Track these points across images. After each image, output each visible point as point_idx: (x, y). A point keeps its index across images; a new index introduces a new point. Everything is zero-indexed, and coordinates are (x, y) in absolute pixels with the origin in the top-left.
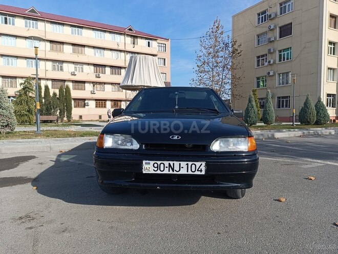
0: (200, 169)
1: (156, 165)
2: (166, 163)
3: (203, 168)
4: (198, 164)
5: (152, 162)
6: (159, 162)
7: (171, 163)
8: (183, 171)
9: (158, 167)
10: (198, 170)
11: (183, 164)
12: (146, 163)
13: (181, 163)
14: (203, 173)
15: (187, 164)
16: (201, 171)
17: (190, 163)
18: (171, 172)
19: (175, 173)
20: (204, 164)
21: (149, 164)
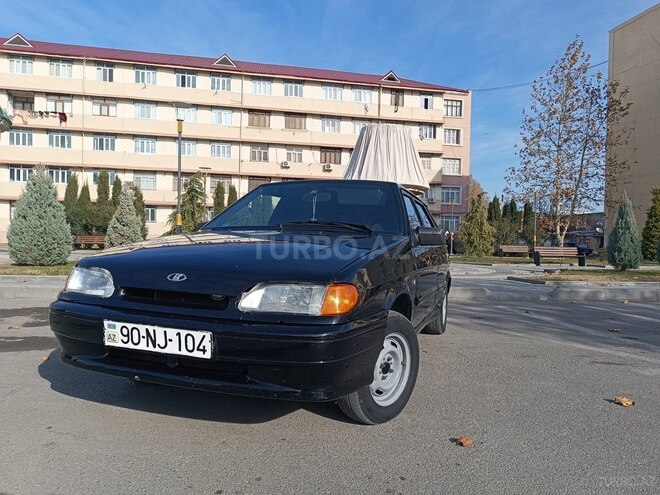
0: (201, 347)
1: (125, 331)
2: (142, 328)
3: (208, 344)
4: (198, 335)
5: (119, 325)
6: (130, 326)
7: (151, 329)
8: (172, 349)
9: (129, 336)
10: (198, 349)
11: (172, 333)
12: (109, 326)
13: (168, 330)
14: (208, 355)
15: (179, 334)
16: (204, 351)
17: (184, 333)
18: (151, 348)
19: (158, 349)
20: (208, 335)
21: (114, 327)
